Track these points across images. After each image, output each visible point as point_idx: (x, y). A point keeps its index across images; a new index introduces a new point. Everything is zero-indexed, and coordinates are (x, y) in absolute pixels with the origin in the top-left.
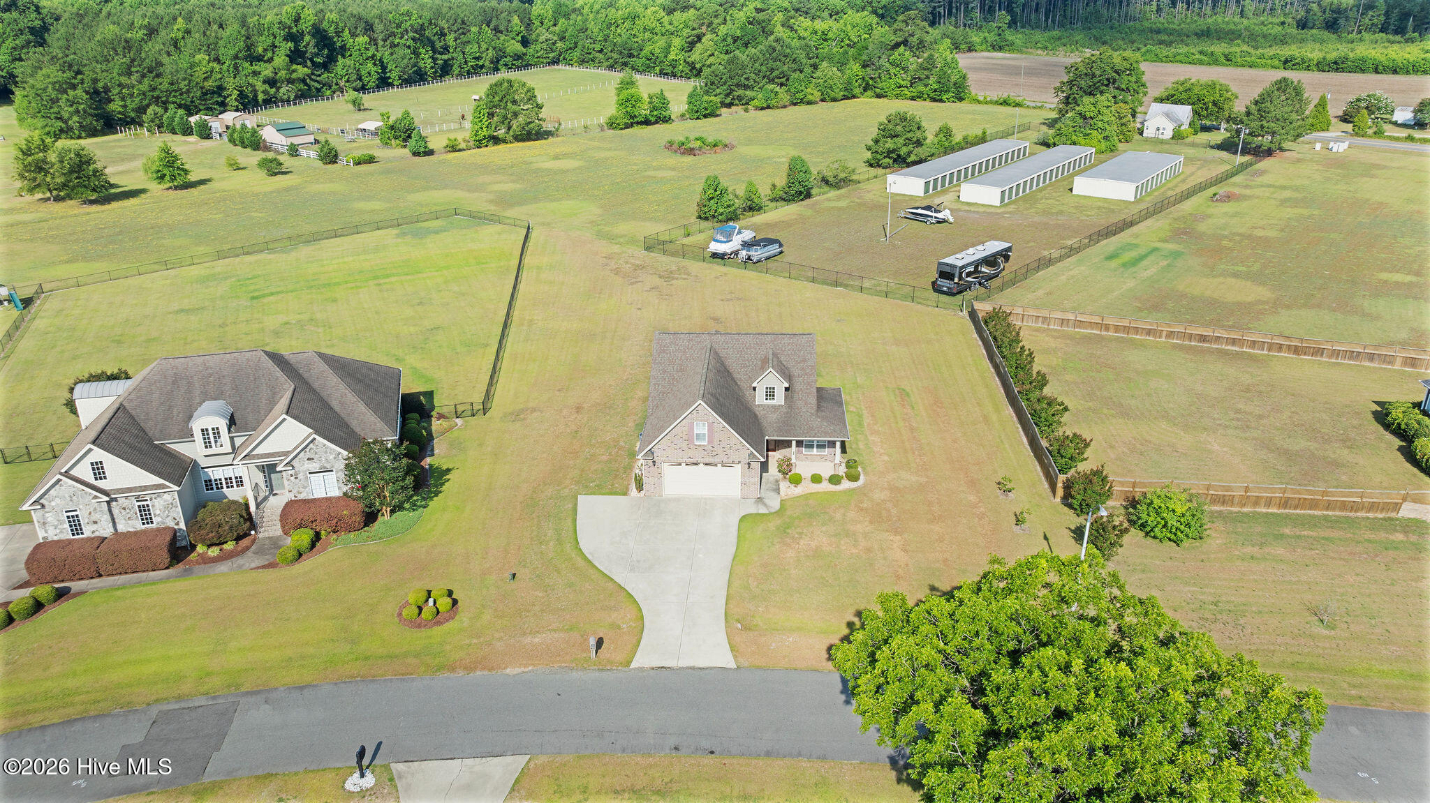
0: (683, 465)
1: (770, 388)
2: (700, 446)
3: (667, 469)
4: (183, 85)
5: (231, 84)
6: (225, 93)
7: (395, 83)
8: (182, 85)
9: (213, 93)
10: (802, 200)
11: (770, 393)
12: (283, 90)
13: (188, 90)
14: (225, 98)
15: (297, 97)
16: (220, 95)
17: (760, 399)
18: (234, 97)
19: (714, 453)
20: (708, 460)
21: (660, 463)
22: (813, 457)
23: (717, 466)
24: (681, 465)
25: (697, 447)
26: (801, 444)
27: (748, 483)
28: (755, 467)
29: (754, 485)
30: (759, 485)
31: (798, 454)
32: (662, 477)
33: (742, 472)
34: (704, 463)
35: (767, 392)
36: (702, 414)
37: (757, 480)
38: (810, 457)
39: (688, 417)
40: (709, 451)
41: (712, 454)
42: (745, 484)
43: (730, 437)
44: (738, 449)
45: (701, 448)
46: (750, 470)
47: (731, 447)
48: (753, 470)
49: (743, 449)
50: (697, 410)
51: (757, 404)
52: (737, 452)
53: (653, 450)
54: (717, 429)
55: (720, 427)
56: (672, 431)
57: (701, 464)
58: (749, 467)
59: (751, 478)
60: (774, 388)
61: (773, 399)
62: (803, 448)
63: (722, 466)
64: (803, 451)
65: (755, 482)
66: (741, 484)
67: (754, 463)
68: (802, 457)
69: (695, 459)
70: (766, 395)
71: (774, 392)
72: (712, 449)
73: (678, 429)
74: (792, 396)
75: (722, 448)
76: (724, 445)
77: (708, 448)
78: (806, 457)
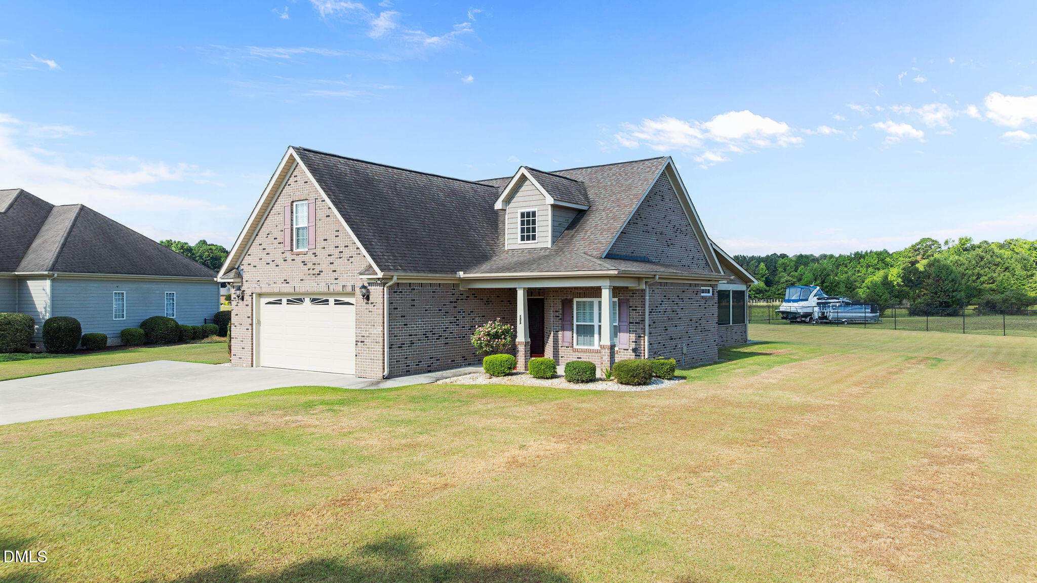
0: (284, 300)
1: (528, 215)
2: (298, 254)
11: (529, 222)
17: (513, 237)
19: (317, 269)
20: (314, 289)
21: (250, 296)
22: (592, 356)
23: (328, 304)
24: (281, 304)
25: (294, 257)
26: (569, 323)
27: (366, 339)
28: (377, 298)
29: (376, 345)
30: (384, 346)
31: (563, 348)
32: (252, 325)
33: (356, 311)
34: (310, 299)
35: (523, 223)
36: (301, 183)
37: (380, 333)
38: (586, 356)
39: (283, 192)
40: (310, 265)
41: (314, 270)
42: (361, 342)
43: (338, 231)
44: (350, 257)
45: (299, 259)
46: (370, 306)
47: (340, 252)
48: (374, 306)
49: (357, 257)
50: (295, 177)
51: (506, 249)
52: (349, 265)
53: (242, 267)
54: (321, 214)
55: (325, 209)
56: (262, 225)
57: (307, 300)
58: (367, 297)
59: (371, 328)
60: (534, 214)
61: (534, 238)
62: (575, 335)
63: (335, 304)
64: (573, 342)
65: (377, 337)
66: (356, 341)
67: (373, 287)
68: (570, 355)
69: (292, 284)
70: (523, 230)
71: (534, 222)
72: (314, 260)
73: (271, 220)
74: (573, 235)
75: (329, 255)
76: (331, 250)
77: (309, 258)
78: (578, 355)
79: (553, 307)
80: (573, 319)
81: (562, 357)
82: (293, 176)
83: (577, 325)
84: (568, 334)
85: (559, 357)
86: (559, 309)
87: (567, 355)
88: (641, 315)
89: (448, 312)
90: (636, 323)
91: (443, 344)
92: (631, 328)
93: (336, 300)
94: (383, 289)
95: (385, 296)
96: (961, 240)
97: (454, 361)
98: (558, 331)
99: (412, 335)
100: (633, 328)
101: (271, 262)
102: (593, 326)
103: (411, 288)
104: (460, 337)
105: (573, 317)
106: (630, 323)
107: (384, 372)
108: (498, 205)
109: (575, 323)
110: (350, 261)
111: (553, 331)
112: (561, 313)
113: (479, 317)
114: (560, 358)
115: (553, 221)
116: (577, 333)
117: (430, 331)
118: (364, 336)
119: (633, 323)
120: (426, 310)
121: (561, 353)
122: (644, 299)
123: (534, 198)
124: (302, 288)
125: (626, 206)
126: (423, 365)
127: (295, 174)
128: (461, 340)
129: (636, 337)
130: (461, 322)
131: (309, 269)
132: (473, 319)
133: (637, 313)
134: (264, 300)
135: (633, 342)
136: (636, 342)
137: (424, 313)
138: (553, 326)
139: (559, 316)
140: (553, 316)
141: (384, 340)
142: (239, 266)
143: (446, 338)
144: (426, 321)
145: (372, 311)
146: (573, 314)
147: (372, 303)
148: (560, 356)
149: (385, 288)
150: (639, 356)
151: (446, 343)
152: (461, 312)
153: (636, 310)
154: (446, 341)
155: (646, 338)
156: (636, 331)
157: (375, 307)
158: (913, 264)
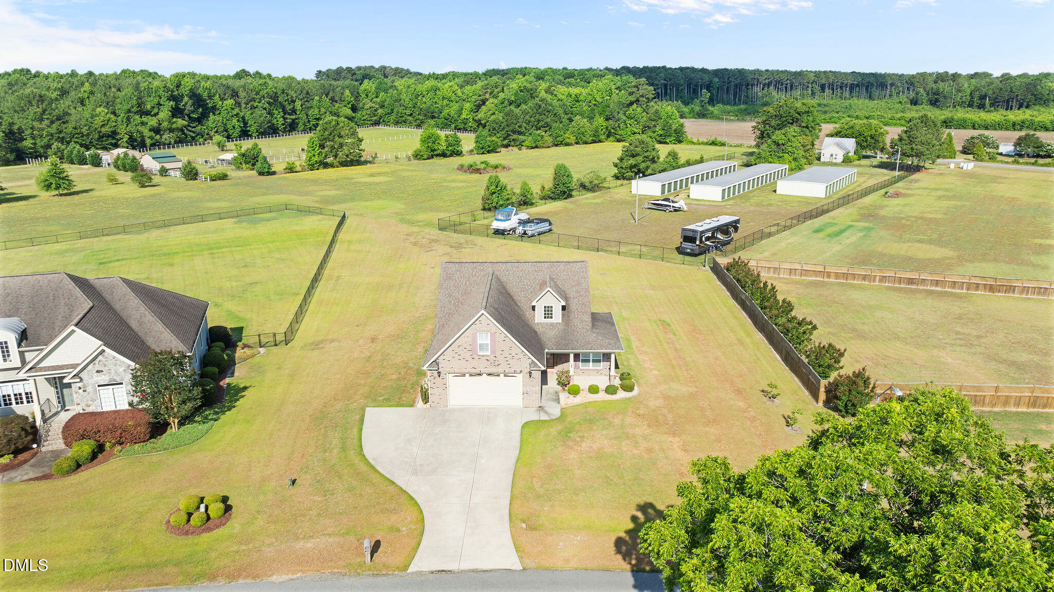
0: (467, 375)
1: (548, 307)
2: (483, 356)
3: (451, 380)
4: (85, 130)
5: (122, 129)
6: (118, 137)
7: (254, 135)
8: (83, 130)
9: (109, 136)
10: (565, 198)
11: (548, 312)
12: (164, 137)
13: (88, 133)
14: (118, 140)
15: (176, 142)
16: (114, 138)
17: (539, 317)
18: (125, 140)
19: (497, 363)
20: (491, 370)
21: (445, 374)
23: (499, 377)
24: (465, 376)
25: (480, 357)
27: (529, 392)
28: (536, 375)
29: (536, 394)
32: (447, 387)
33: (523, 381)
34: (487, 374)
35: (545, 311)
36: (484, 324)
37: (538, 389)
38: (587, 372)
39: (471, 327)
41: (495, 364)
42: (526, 393)
43: (511, 347)
44: (519, 359)
45: (484, 358)
46: (531, 379)
47: (513, 357)
48: (534, 379)
50: (480, 321)
51: (535, 322)
53: (438, 361)
54: (500, 339)
55: (504, 336)
56: (456, 342)
58: (531, 375)
59: (533, 388)
60: (552, 307)
61: (551, 317)
62: (580, 363)
63: (503, 377)
64: (580, 366)
65: (536, 391)
66: (523, 393)
67: (533, 371)
68: (578, 372)
70: (545, 314)
71: (552, 311)
72: (495, 359)
73: (461, 339)
75: (505, 358)
76: (507, 355)
77: (491, 358)
78: (583, 372)
93: (505, 375)
95: (540, 374)
101: (462, 359)
102: (590, 359)
107: (540, 404)
108: (534, 304)
109: (581, 358)
123: (552, 300)
124: (483, 371)
131: (491, 363)
134: (453, 375)
141: (540, 392)
158: (484, 102)
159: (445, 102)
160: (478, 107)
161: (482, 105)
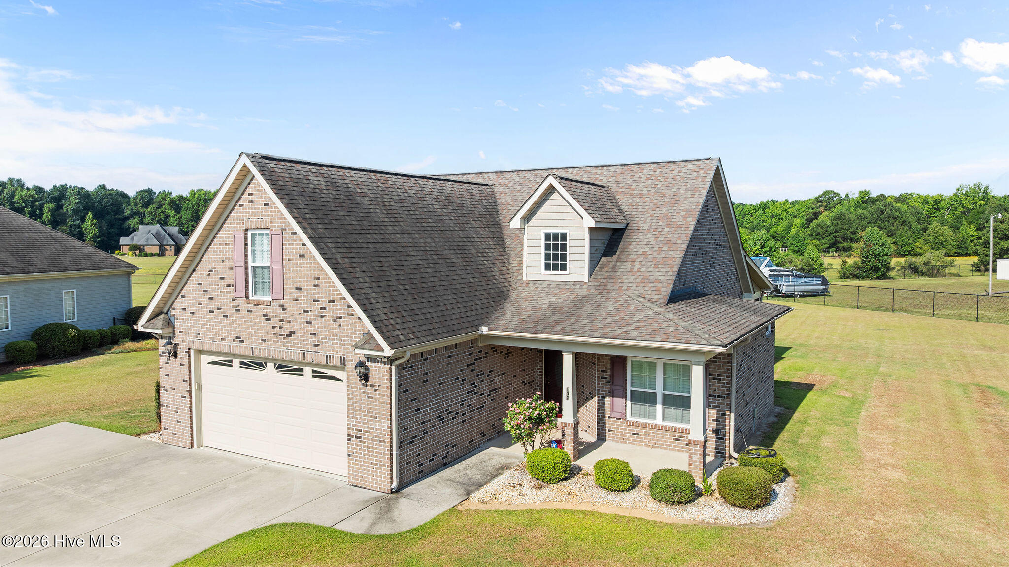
0: (236, 362)
1: (556, 237)
2: (257, 304)
3: (204, 372)
11: (556, 251)
17: (529, 261)
19: (289, 328)
20: (275, 349)
21: (186, 352)
22: (653, 433)
23: (302, 375)
24: (231, 366)
25: (251, 307)
26: (621, 388)
27: (364, 435)
28: (380, 379)
29: (380, 445)
30: (391, 447)
31: (612, 419)
32: (190, 391)
33: (348, 394)
34: (275, 364)
35: (548, 247)
36: (259, 204)
37: (386, 428)
38: (645, 432)
39: (232, 214)
40: (275, 321)
41: (282, 330)
42: (357, 437)
43: (318, 278)
44: (337, 317)
45: (259, 311)
46: (368, 389)
47: (322, 309)
48: (376, 390)
49: (348, 318)
50: (249, 194)
51: (524, 279)
52: (336, 328)
53: (172, 312)
54: (291, 252)
55: (297, 245)
56: (202, 257)
57: (271, 366)
58: (365, 377)
59: (372, 421)
60: (564, 237)
61: (564, 268)
62: (628, 403)
63: (313, 376)
64: (626, 413)
65: (380, 433)
66: (349, 436)
67: (373, 364)
68: (621, 429)
69: (248, 344)
70: (547, 257)
71: (564, 247)
72: (282, 314)
73: (214, 252)
74: (615, 265)
75: (304, 311)
76: (308, 304)
77: (274, 311)
78: (634, 430)
79: (599, 365)
80: (626, 384)
81: (610, 430)
82: (247, 193)
83: (631, 391)
84: (619, 401)
85: (605, 430)
86: (606, 368)
87: (618, 428)
88: (726, 387)
89: (465, 380)
90: (718, 396)
91: (460, 423)
92: (712, 403)
93: (314, 372)
94: (390, 368)
95: (393, 378)
96: (860, 192)
97: (472, 441)
98: (604, 397)
99: (424, 422)
100: (715, 403)
101: (216, 311)
102: (655, 394)
103: (424, 358)
104: (479, 408)
105: (626, 380)
106: (710, 395)
107: (392, 482)
108: (516, 223)
109: (629, 388)
110: (338, 323)
111: (598, 397)
112: (609, 373)
113: (499, 376)
114: (607, 432)
115: (591, 247)
116: (631, 401)
117: (446, 411)
118: (360, 430)
119: (714, 396)
120: (441, 384)
121: (608, 426)
122: (731, 366)
123: (565, 216)
124: (262, 351)
125: (680, 227)
126: (438, 458)
127: (249, 190)
128: (479, 412)
129: (717, 414)
130: (479, 389)
131: (274, 327)
132: (492, 381)
133: (721, 383)
134: (205, 359)
135: (713, 420)
136: (717, 421)
137: (438, 388)
138: (598, 390)
139: (606, 378)
140: (598, 377)
141: (391, 439)
142: (169, 310)
143: (463, 415)
144: (441, 398)
145: (372, 397)
146: (626, 377)
147: (372, 386)
148: (607, 429)
149: (393, 367)
150: (723, 439)
151: (463, 421)
152: (479, 375)
153: (720, 379)
154: (463, 418)
155: (732, 415)
156: (719, 407)
157: (378, 392)
158: (817, 215)
159: (774, 220)
160: (810, 221)
161: (813, 219)
